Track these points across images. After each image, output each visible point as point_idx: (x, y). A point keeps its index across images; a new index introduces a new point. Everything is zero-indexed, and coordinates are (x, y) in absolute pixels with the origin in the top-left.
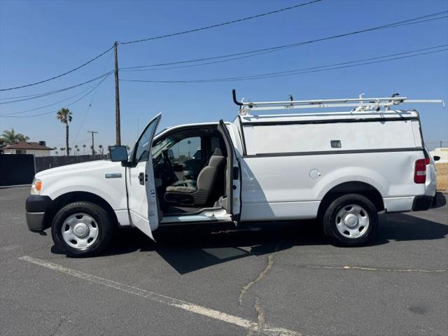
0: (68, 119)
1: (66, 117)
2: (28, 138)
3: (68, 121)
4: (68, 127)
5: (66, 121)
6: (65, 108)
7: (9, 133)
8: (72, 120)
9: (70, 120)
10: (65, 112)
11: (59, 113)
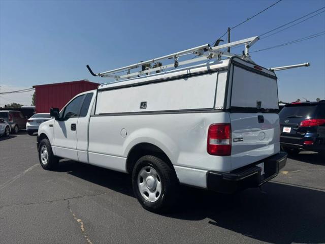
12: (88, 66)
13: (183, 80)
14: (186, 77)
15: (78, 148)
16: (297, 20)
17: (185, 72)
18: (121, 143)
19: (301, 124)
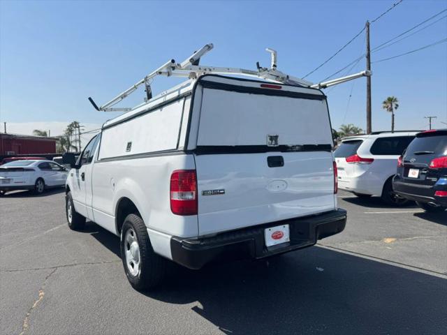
0: (394, 106)
1: (392, 105)
2: (361, 130)
3: (394, 109)
4: (393, 115)
5: (391, 110)
6: (391, 97)
7: (345, 127)
8: (398, 108)
9: (396, 108)
10: (391, 100)
11: (385, 103)
12: (90, 99)
13: (159, 111)
14: (161, 106)
16: (434, 17)
17: (161, 101)
19: (432, 165)
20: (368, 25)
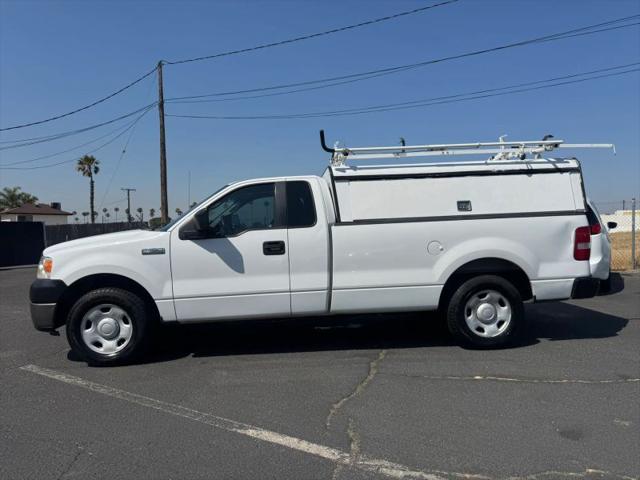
0: (93, 171)
1: (90, 168)
3: (93, 174)
4: (92, 182)
5: (90, 174)
6: (89, 156)
8: (99, 172)
9: (96, 172)
10: (89, 160)
11: (81, 162)
12: (322, 133)
14: (530, 172)
15: (293, 288)
18: (429, 264)
20: (160, 65)
